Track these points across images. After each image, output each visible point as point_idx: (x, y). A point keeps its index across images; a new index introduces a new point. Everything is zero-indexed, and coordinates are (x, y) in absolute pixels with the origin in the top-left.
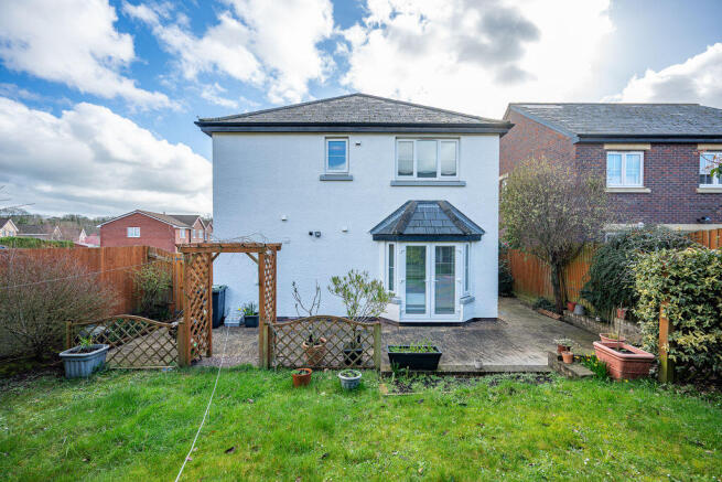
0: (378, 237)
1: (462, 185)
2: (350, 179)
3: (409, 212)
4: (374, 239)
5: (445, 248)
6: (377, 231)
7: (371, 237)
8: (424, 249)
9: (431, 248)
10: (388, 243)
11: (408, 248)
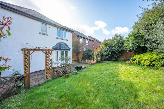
1: (67, 40)
2: (47, 35)
3: (60, 44)
5: (66, 52)
6: (54, 48)
8: (63, 52)
9: (64, 51)
10: (56, 51)
11: (61, 51)
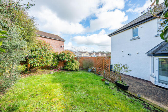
0: (149, 55)
4: (148, 56)
7: (147, 55)
10: (152, 57)
11: (159, 58)
